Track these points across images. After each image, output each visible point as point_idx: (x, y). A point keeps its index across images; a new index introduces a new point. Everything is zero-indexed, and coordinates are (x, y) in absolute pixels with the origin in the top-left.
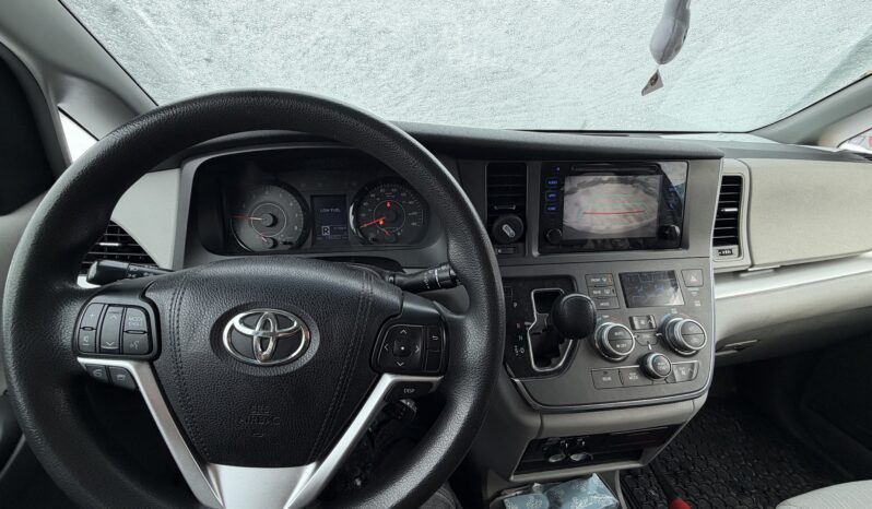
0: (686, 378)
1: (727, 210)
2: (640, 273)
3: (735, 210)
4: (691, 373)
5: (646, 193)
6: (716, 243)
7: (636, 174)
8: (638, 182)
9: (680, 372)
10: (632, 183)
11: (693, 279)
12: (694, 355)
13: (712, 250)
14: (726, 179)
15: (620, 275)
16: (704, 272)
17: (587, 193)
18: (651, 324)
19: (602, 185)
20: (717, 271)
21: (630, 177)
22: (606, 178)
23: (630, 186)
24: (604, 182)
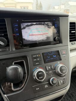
0: (62, 84)
1: (72, 32)
2: (49, 52)
3: (74, 32)
4: (64, 81)
5: (48, 28)
6: (70, 41)
7: (44, 22)
8: (45, 24)
9: (61, 82)
10: (43, 24)
11: (64, 52)
12: (64, 76)
13: (69, 43)
14: (71, 23)
15: (42, 54)
16: (67, 50)
17: (30, 29)
18: (52, 68)
19: (34, 26)
20: (71, 49)
21: (43, 23)
22: (34, 23)
23: (43, 26)
24: (34, 25)
